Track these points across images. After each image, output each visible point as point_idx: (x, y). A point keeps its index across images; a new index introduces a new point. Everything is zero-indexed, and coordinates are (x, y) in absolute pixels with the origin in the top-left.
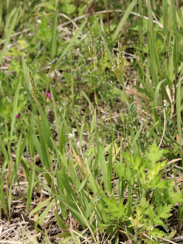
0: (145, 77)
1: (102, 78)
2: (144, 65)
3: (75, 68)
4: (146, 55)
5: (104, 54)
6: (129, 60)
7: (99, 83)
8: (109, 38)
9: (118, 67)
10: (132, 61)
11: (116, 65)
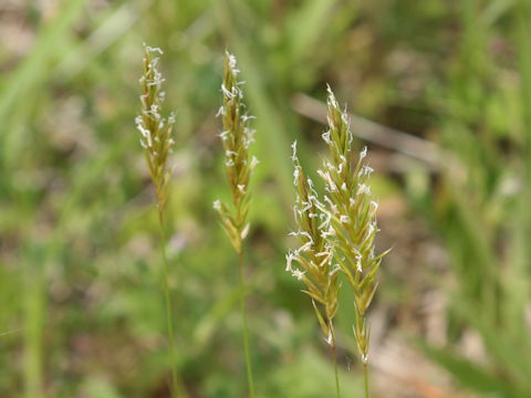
0: (499, 293)
1: (224, 293)
2: (494, 213)
3: (53, 220)
4: (505, 145)
5: (239, 167)
6: (397, 180)
7: (204, 331)
8: (269, 35)
9: (329, 252)
10: (418, 182)
11: (318, 243)
